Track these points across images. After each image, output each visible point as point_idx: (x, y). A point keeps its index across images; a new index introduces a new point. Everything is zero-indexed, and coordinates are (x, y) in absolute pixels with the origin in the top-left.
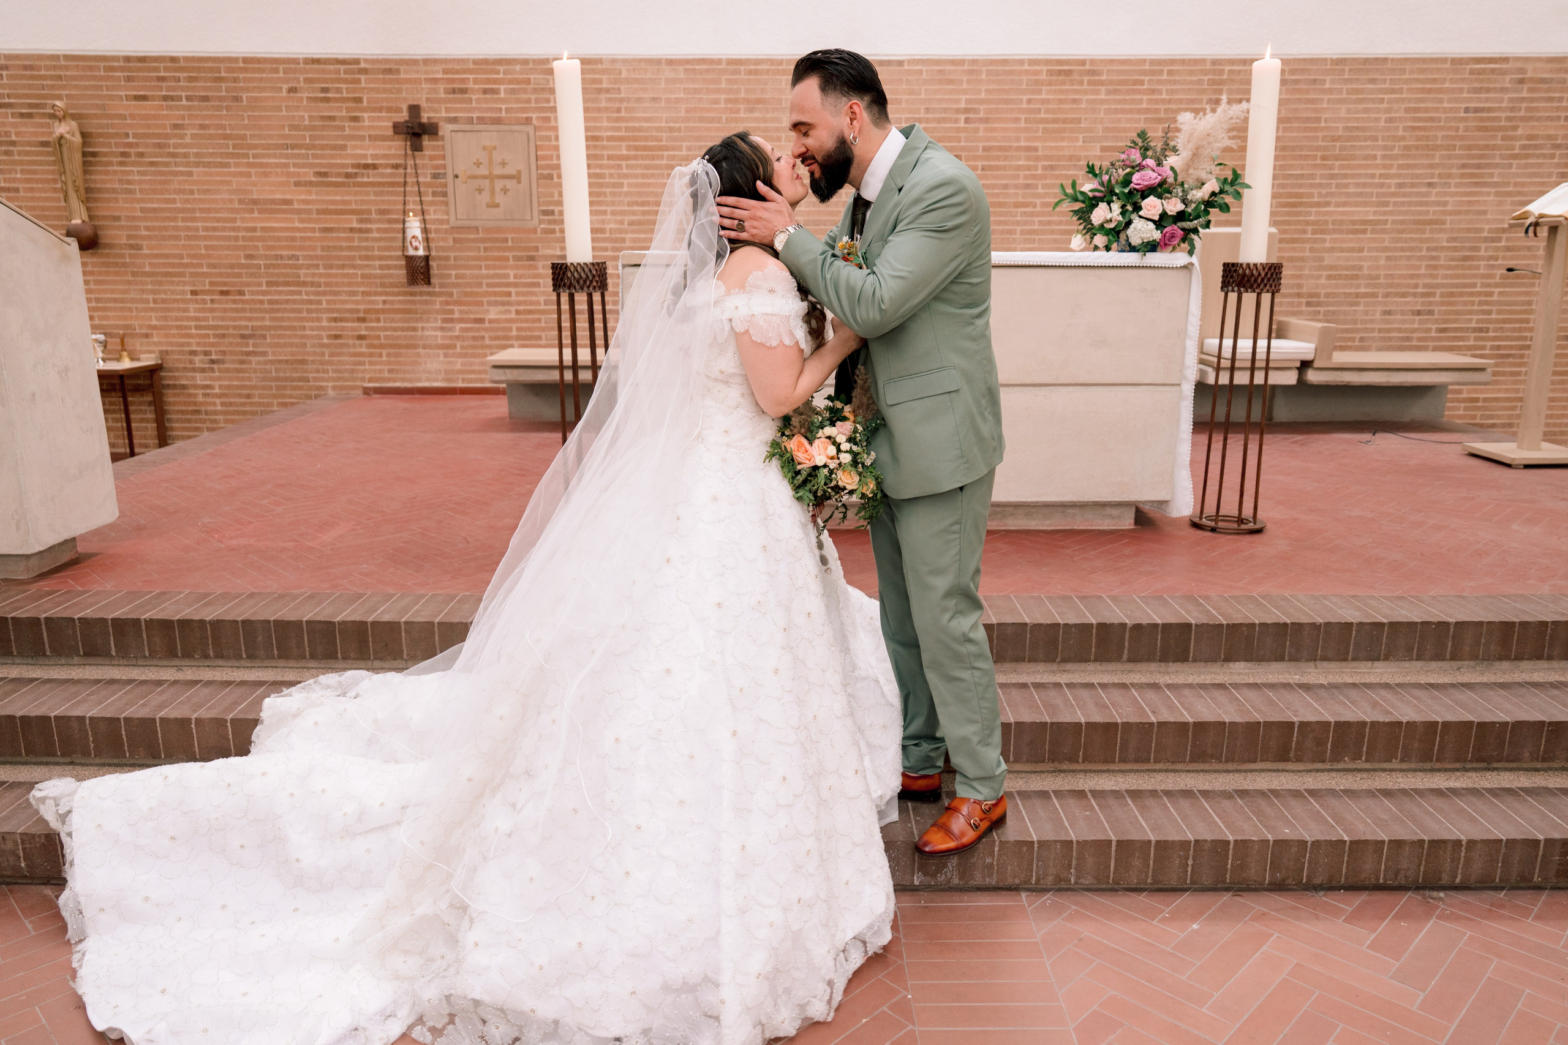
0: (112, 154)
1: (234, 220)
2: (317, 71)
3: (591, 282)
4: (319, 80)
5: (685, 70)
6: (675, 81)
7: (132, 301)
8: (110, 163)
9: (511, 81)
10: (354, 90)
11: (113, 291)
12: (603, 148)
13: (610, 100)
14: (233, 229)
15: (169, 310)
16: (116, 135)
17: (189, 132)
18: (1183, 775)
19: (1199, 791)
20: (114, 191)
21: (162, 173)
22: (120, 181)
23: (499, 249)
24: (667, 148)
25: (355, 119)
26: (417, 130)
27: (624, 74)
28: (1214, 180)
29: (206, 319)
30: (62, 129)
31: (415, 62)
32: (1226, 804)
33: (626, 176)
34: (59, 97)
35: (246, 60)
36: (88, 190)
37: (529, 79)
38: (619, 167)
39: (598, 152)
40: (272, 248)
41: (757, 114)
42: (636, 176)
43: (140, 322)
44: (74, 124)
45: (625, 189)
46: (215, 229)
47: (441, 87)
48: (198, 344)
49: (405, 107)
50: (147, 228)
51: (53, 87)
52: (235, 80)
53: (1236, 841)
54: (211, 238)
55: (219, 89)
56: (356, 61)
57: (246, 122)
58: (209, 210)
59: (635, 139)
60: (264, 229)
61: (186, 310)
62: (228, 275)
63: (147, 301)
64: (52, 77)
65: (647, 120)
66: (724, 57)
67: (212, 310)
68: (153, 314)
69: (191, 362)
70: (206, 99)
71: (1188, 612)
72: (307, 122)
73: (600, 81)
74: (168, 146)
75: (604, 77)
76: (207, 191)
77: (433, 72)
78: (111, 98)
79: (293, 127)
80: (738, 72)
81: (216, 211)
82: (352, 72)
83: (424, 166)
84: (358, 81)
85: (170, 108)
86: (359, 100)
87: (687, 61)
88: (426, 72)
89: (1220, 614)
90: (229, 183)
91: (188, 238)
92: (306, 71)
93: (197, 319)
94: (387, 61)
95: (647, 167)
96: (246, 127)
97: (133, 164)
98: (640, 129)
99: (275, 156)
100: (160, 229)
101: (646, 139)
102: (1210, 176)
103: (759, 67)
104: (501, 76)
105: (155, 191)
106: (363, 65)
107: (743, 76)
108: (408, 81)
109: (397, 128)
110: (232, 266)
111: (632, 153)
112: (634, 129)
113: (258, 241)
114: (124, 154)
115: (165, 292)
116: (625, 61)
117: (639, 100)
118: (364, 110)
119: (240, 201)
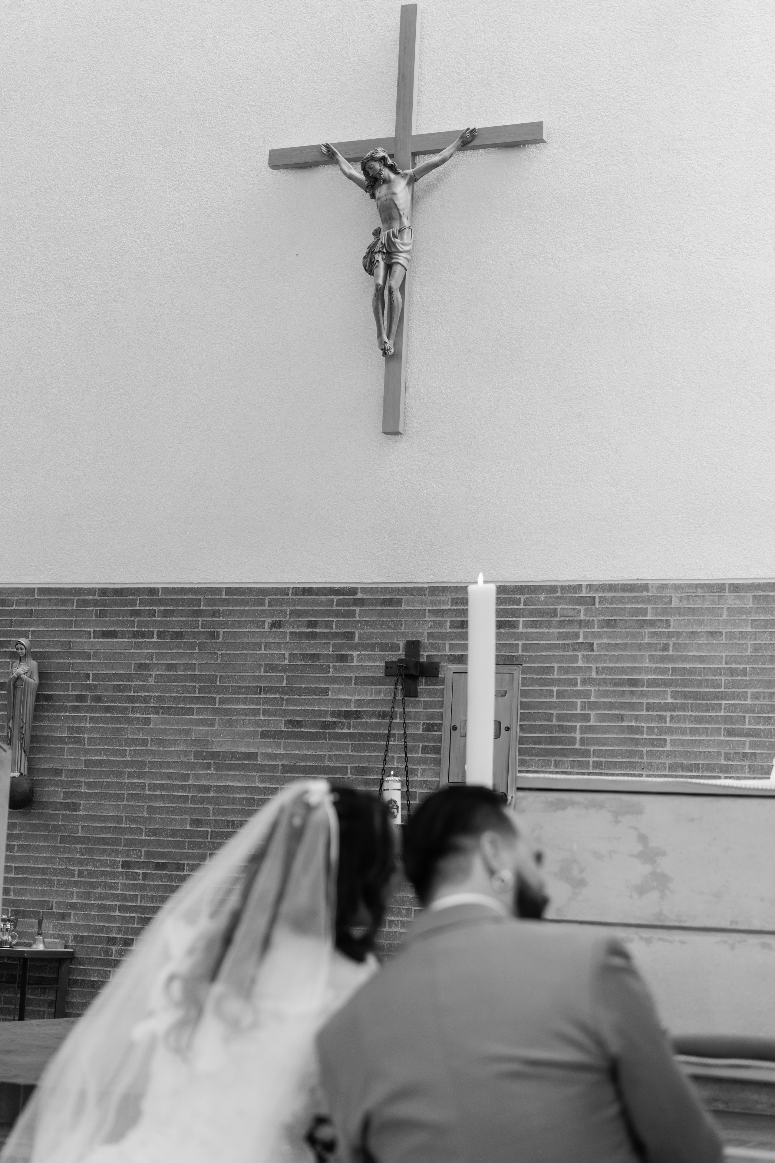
0: (68, 698)
1: (186, 777)
2: (307, 603)
4: (306, 613)
6: (741, 611)
7: (55, 872)
8: (63, 708)
9: (532, 613)
10: (346, 624)
11: (36, 859)
12: (643, 694)
13: (655, 635)
14: (184, 788)
15: (93, 885)
16: (75, 676)
17: (153, 673)
20: (61, 740)
21: (117, 720)
22: (70, 729)
24: (725, 696)
25: (343, 658)
26: (413, 672)
27: (675, 603)
29: (133, 898)
30: (21, 669)
31: (420, 591)
33: (670, 731)
34: (25, 635)
35: (230, 591)
36: (34, 739)
37: (556, 609)
38: (662, 719)
39: (635, 700)
40: (225, 812)
42: (683, 731)
43: (59, 899)
44: (34, 663)
45: (668, 748)
46: (163, 787)
47: (448, 619)
48: (120, 930)
49: (402, 644)
50: (89, 785)
51: (21, 623)
52: (215, 613)
54: (156, 798)
55: (195, 624)
56: (353, 591)
57: (219, 661)
58: (160, 764)
59: (685, 683)
60: (219, 789)
61: (113, 886)
62: (169, 844)
63: (71, 873)
64: (22, 613)
65: (701, 659)
67: (142, 887)
68: (76, 890)
69: (108, 952)
70: (179, 635)
72: (286, 662)
73: (644, 612)
74: (129, 688)
75: (650, 607)
76: (161, 742)
77: (440, 603)
78: (78, 634)
79: (270, 667)
81: (169, 765)
82: (346, 603)
83: (417, 715)
84: (352, 614)
85: (138, 646)
86: (350, 636)
87: (758, 587)
88: (432, 603)
90: (188, 732)
91: (132, 797)
92: (294, 603)
93: (123, 898)
94: (386, 590)
95: (698, 720)
96: (218, 667)
97: (88, 709)
98: (692, 671)
99: (244, 701)
100: (101, 785)
101: (699, 683)
104: (522, 606)
105: (105, 741)
106: (359, 595)
108: (410, 613)
109: (390, 669)
110: (174, 833)
111: (680, 701)
112: (684, 671)
113: (210, 803)
114: (80, 698)
115: (94, 863)
116: (677, 587)
117: (693, 634)
118: (354, 647)
119: (197, 754)
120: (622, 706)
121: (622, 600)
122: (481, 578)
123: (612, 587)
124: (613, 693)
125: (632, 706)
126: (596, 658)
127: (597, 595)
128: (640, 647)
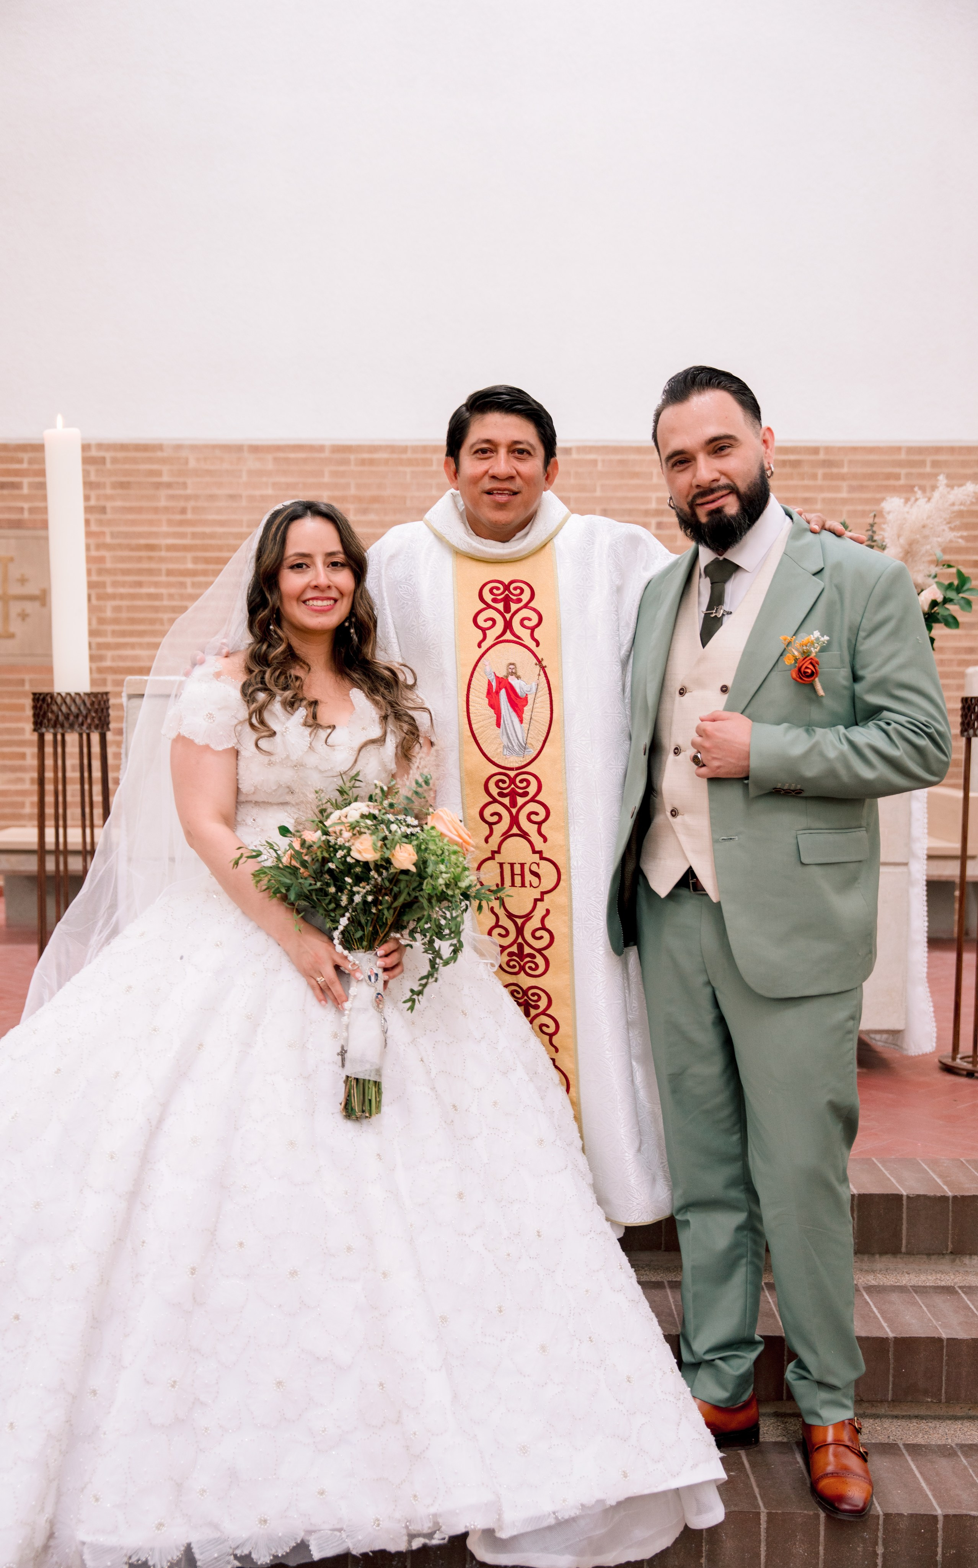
3: (86, 717)
5: (276, 459)
12: (162, 560)
13: (172, 497)
18: (887, 1423)
19: (907, 1446)
23: (11, 694)
27: (192, 464)
28: (935, 586)
32: (943, 1465)
38: (183, 585)
39: (153, 566)
41: (372, 517)
53: (946, 1517)
59: (205, 548)
65: (222, 523)
66: (327, 443)
71: (900, 1181)
73: (159, 473)
75: (165, 468)
80: (346, 462)
87: (278, 448)
89: (946, 1183)
98: (212, 536)
101: (220, 548)
102: (931, 581)
103: (376, 456)
104: (25, 466)
107: (353, 468)
111: (200, 567)
112: (204, 535)
116: (194, 448)
117: (212, 497)
120: (140, 572)
121: (134, 461)
122: (60, 420)
123: (123, 447)
124: (129, 559)
125: (150, 572)
126: (109, 523)
127: (108, 455)
128: (156, 510)
